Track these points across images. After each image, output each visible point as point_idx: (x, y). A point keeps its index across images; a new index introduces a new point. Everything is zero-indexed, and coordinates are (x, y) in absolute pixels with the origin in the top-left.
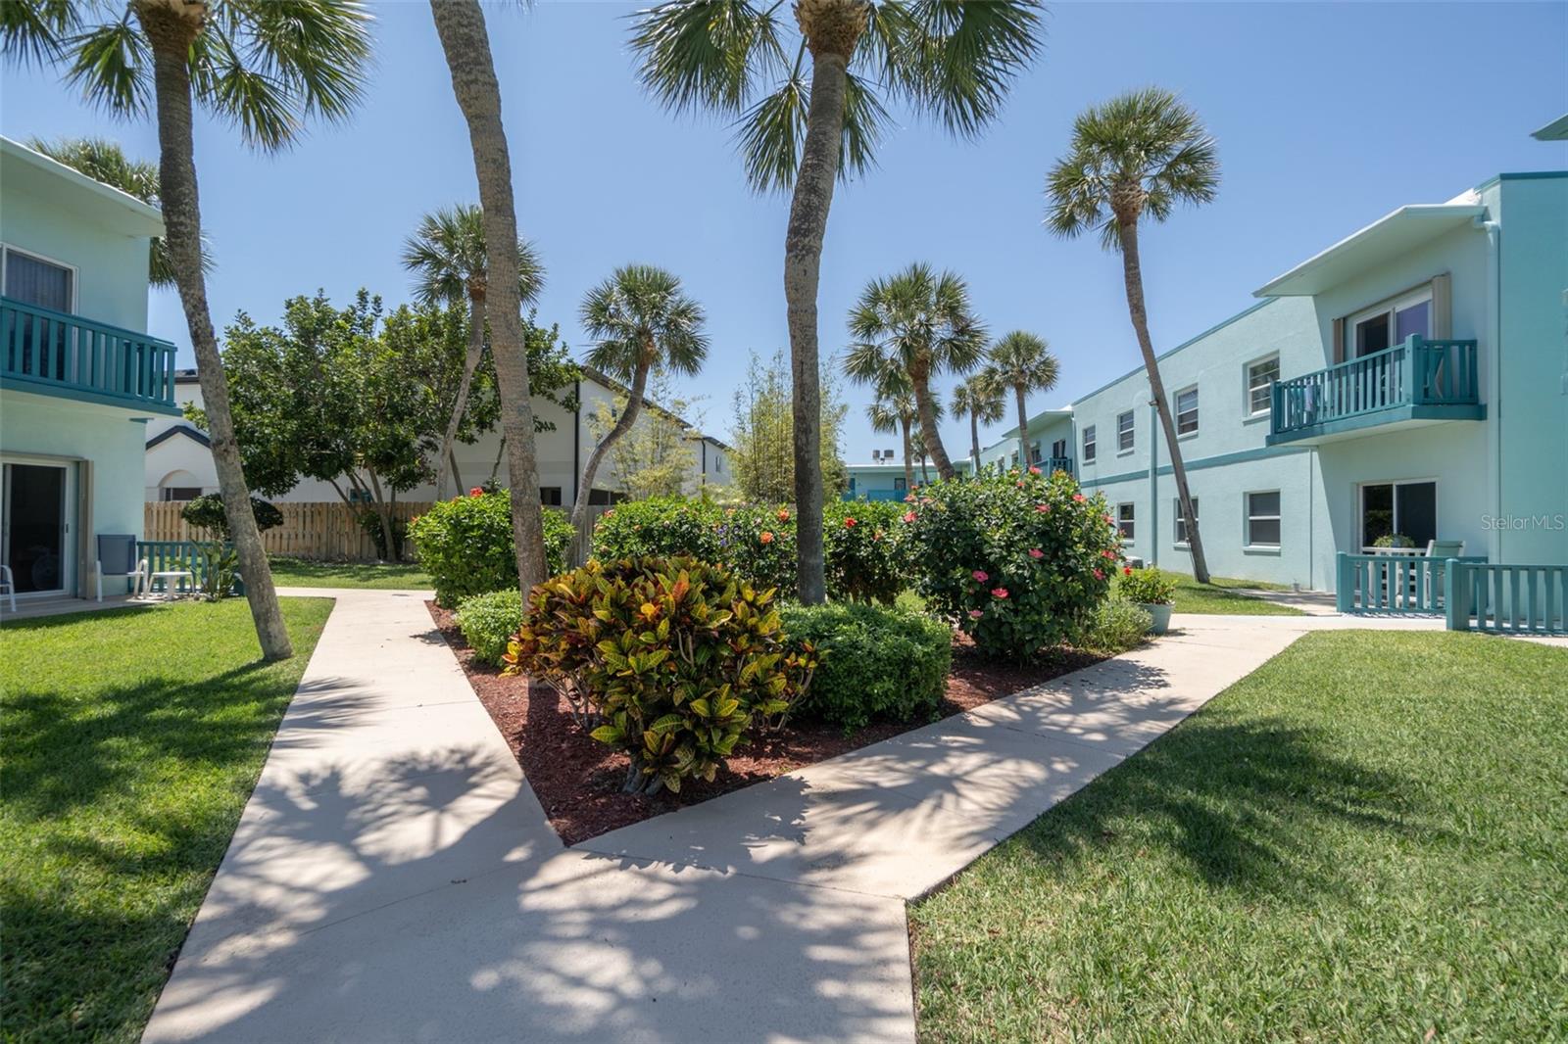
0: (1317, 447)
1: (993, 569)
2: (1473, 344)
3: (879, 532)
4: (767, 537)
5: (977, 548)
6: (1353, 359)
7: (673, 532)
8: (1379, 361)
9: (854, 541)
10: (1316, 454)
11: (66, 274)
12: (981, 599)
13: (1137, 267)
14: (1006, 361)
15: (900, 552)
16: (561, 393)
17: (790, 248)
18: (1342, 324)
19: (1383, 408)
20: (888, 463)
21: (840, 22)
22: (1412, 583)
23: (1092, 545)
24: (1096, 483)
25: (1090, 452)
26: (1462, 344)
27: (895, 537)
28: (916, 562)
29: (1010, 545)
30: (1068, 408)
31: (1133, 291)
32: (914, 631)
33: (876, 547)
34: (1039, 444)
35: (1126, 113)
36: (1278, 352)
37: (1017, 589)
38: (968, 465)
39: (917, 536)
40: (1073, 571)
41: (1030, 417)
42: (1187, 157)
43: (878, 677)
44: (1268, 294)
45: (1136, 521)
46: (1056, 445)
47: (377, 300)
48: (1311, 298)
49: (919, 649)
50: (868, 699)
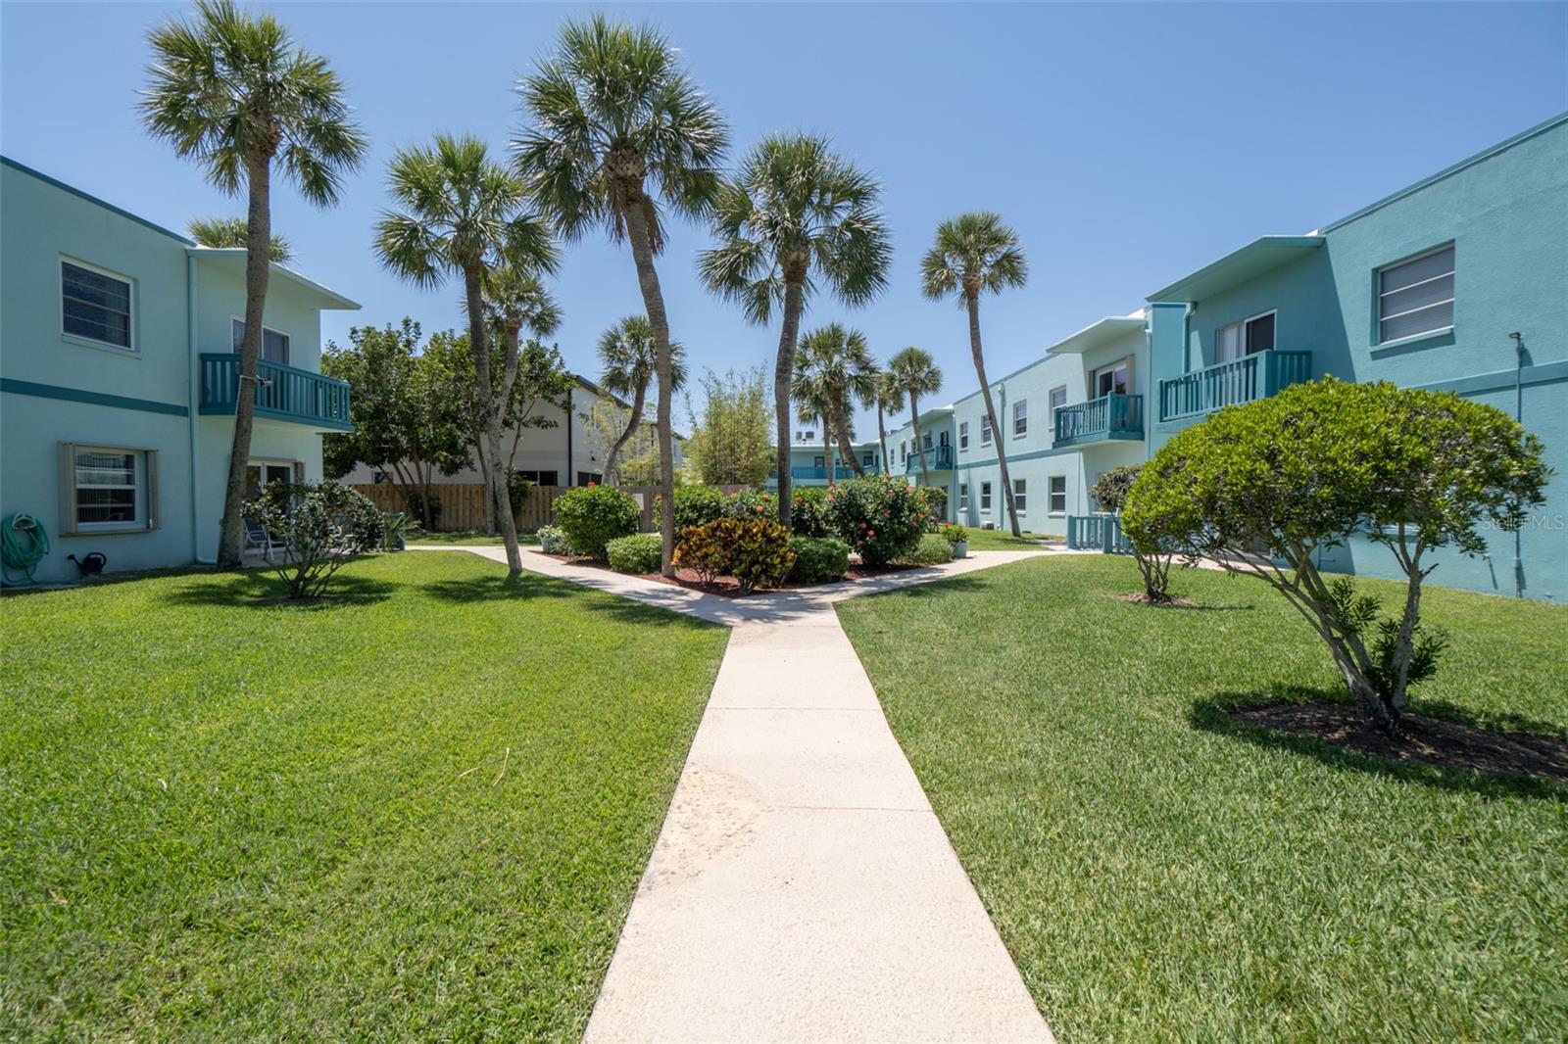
0: (1081, 450)
1: (869, 522)
2: (1141, 397)
3: (816, 506)
4: (760, 508)
5: (862, 513)
6: (1098, 399)
7: (708, 506)
8: (1099, 404)
9: (801, 510)
10: (1080, 454)
11: (284, 340)
12: (863, 537)
14: (902, 370)
15: (826, 515)
16: (560, 398)
17: (778, 378)
19: (1100, 431)
20: (809, 444)
21: (799, 268)
23: (911, 510)
24: (969, 466)
25: (964, 442)
26: (1136, 397)
27: (824, 508)
28: (834, 521)
29: (876, 511)
30: (950, 407)
32: (834, 546)
33: (813, 514)
34: (930, 433)
35: (968, 226)
36: (1065, 385)
37: (879, 531)
38: (877, 446)
39: (835, 508)
40: (903, 523)
41: (920, 414)
42: (1007, 257)
43: (819, 562)
44: (1054, 351)
45: (992, 495)
46: (942, 435)
47: (417, 325)
48: (1080, 355)
49: (835, 552)
50: (816, 571)
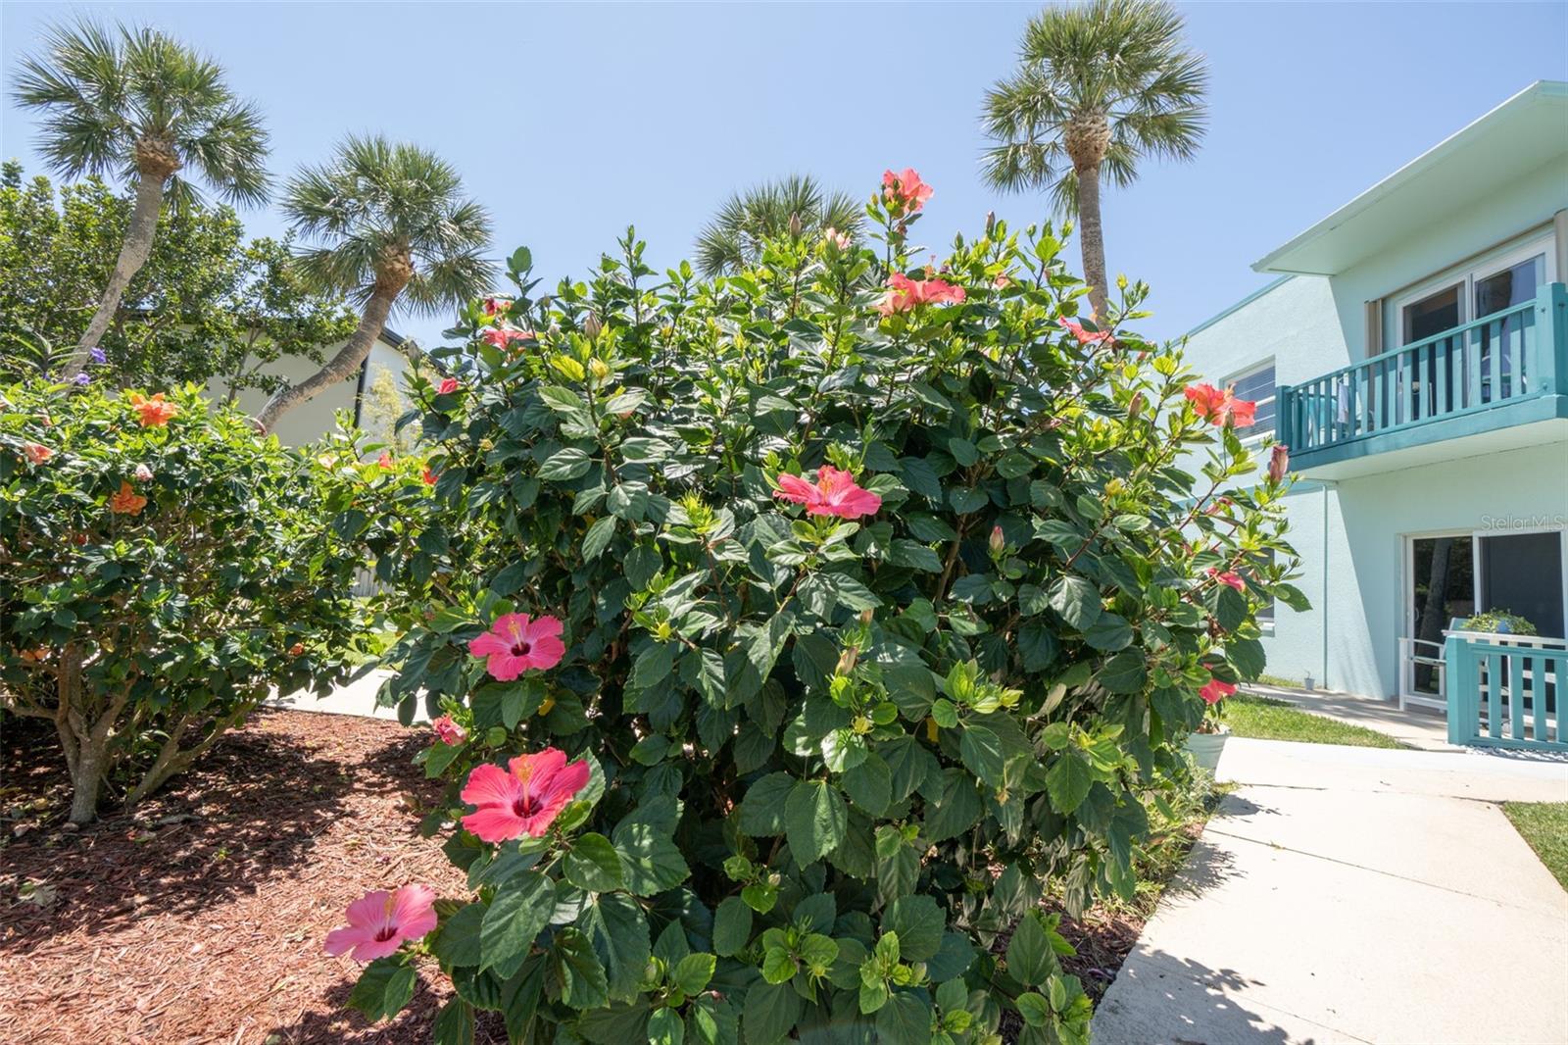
0: (1337, 481)
8: (1441, 349)
10: (1333, 495)
13: (1097, 224)
18: (1379, 308)
19: (1450, 414)
22: (1527, 693)
31: (1092, 255)
36: (1273, 358)
48: (1325, 280)
